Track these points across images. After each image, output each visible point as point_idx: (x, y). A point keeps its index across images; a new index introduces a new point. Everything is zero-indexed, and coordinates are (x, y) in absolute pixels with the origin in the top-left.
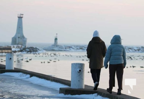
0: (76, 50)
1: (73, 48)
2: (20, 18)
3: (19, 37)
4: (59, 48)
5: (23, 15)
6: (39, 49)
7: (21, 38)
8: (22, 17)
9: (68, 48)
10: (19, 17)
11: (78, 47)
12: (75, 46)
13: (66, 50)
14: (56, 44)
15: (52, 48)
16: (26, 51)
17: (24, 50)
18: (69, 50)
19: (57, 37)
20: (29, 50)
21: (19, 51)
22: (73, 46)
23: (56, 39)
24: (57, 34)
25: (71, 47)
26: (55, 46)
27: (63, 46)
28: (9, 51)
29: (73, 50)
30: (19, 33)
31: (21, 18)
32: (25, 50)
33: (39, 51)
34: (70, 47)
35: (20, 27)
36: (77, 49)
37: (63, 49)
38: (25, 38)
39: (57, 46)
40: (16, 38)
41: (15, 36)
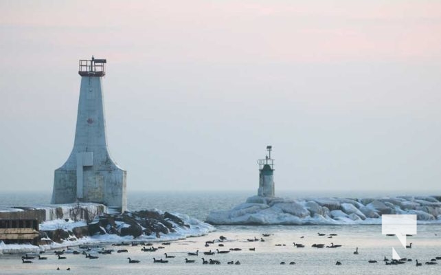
0: (363, 219)
1: (348, 213)
2: (91, 76)
4: (282, 214)
5: (104, 61)
6: (179, 222)
7: (98, 173)
8: (101, 74)
9: (322, 213)
10: (82, 73)
11: (370, 206)
12: (355, 201)
13: (313, 220)
14: (266, 195)
15: (249, 212)
16: (113, 231)
17: (103, 229)
18: (329, 220)
19: (269, 163)
20: (127, 226)
21: (78, 233)
22: (349, 201)
23: (266, 171)
24: (269, 147)
25: (341, 208)
26: (264, 205)
27: (303, 203)
28: (28, 233)
29: (348, 221)
30: (87, 150)
31: (94, 79)
32: (109, 227)
33: (179, 230)
34: (331, 207)
35: (90, 121)
36: (368, 215)
37: (301, 216)
38: (118, 169)
39: (271, 206)
40: (73, 174)
41: (69, 162)
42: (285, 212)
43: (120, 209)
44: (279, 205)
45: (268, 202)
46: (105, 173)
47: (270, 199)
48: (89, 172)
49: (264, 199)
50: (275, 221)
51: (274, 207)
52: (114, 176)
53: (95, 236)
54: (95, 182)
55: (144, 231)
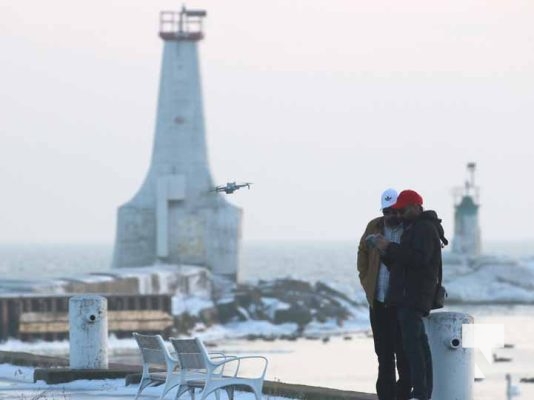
2: (181, 42)
3: (173, 204)
4: (497, 285)
7: (194, 212)
8: (196, 37)
10: (166, 37)
14: (465, 250)
16: (260, 316)
17: (243, 311)
19: (472, 193)
20: (284, 306)
23: (467, 209)
28: (154, 319)
30: (174, 171)
31: (186, 46)
35: (179, 121)
37: (530, 287)
38: (229, 205)
39: (476, 270)
40: (150, 214)
41: (142, 192)
42: (500, 280)
43: (233, 277)
44: (491, 267)
45: (471, 263)
46: (208, 213)
47: (473, 257)
48: (179, 211)
49: (463, 258)
50: (485, 296)
51: (483, 272)
52: (222, 219)
53: (230, 324)
54: (189, 228)
55: (315, 315)
